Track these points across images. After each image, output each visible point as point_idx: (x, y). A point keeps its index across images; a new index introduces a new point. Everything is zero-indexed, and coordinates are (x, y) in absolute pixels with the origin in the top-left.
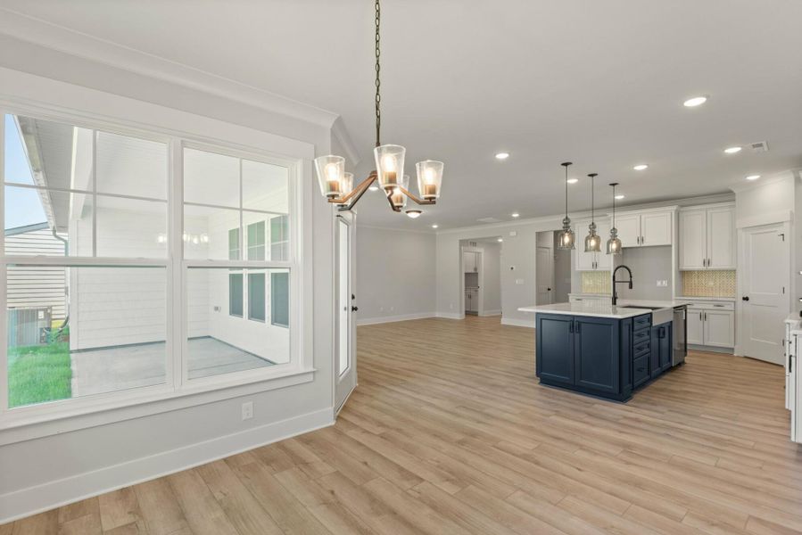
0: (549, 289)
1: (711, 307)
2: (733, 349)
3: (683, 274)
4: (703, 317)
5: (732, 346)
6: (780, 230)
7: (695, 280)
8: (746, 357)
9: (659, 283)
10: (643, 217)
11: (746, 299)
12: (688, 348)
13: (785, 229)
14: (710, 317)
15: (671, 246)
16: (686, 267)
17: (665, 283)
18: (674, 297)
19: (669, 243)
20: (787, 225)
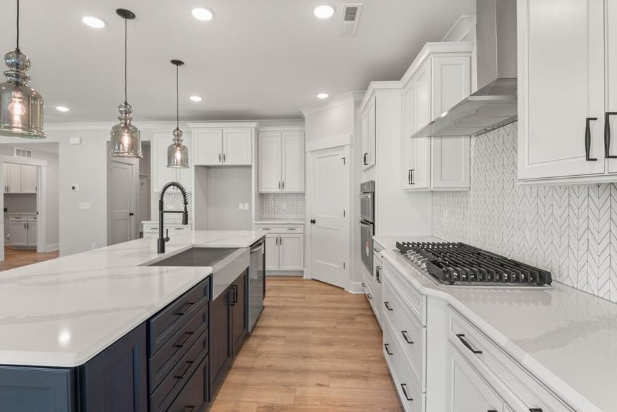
0: (131, 214)
1: (285, 230)
2: (303, 272)
3: (262, 196)
4: (279, 241)
5: (302, 269)
6: (342, 154)
7: (272, 203)
8: (313, 279)
9: (241, 206)
10: (224, 131)
11: (313, 222)
12: (267, 274)
13: (346, 153)
14: (284, 241)
15: (250, 167)
16: (264, 190)
17: (246, 206)
18: (254, 221)
19: (249, 163)
20: (348, 148)
